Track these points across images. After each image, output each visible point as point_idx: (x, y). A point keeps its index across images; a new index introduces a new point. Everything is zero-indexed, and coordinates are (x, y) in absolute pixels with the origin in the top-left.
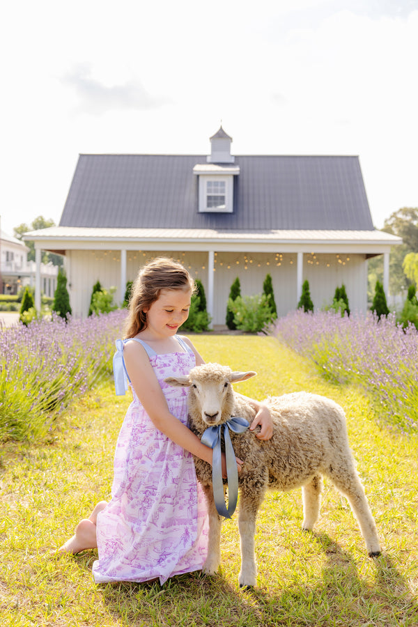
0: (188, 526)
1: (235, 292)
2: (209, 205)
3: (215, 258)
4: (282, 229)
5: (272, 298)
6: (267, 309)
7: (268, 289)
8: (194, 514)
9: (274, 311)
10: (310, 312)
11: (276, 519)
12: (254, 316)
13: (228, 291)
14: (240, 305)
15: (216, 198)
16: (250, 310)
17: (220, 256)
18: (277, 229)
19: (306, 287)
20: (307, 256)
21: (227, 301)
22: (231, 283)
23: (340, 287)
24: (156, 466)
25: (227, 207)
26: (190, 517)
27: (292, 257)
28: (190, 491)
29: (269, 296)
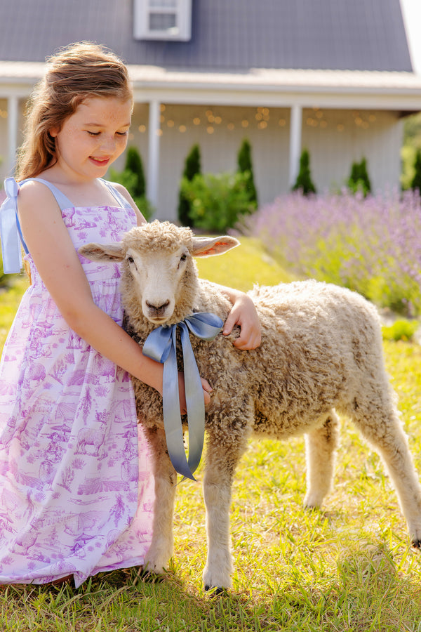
0: (122, 492)
1: (193, 167)
2: (152, 27)
3: (162, 114)
4: (268, 67)
5: (251, 179)
6: (243, 195)
7: (245, 163)
8: (133, 473)
9: (253, 198)
10: (312, 195)
11: (262, 493)
12: (223, 206)
13: (180, 166)
14: (200, 188)
15: (162, 16)
16: (216, 197)
17: (170, 110)
18: (259, 67)
19: (305, 161)
20: (308, 112)
21: (179, 182)
22: (185, 153)
23: (358, 161)
24: (70, 394)
25: (181, 31)
26: (126, 479)
27: (283, 114)
28: (126, 436)
29: (247, 175)
